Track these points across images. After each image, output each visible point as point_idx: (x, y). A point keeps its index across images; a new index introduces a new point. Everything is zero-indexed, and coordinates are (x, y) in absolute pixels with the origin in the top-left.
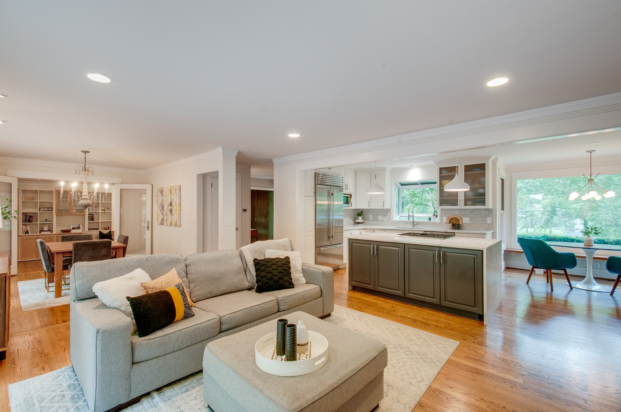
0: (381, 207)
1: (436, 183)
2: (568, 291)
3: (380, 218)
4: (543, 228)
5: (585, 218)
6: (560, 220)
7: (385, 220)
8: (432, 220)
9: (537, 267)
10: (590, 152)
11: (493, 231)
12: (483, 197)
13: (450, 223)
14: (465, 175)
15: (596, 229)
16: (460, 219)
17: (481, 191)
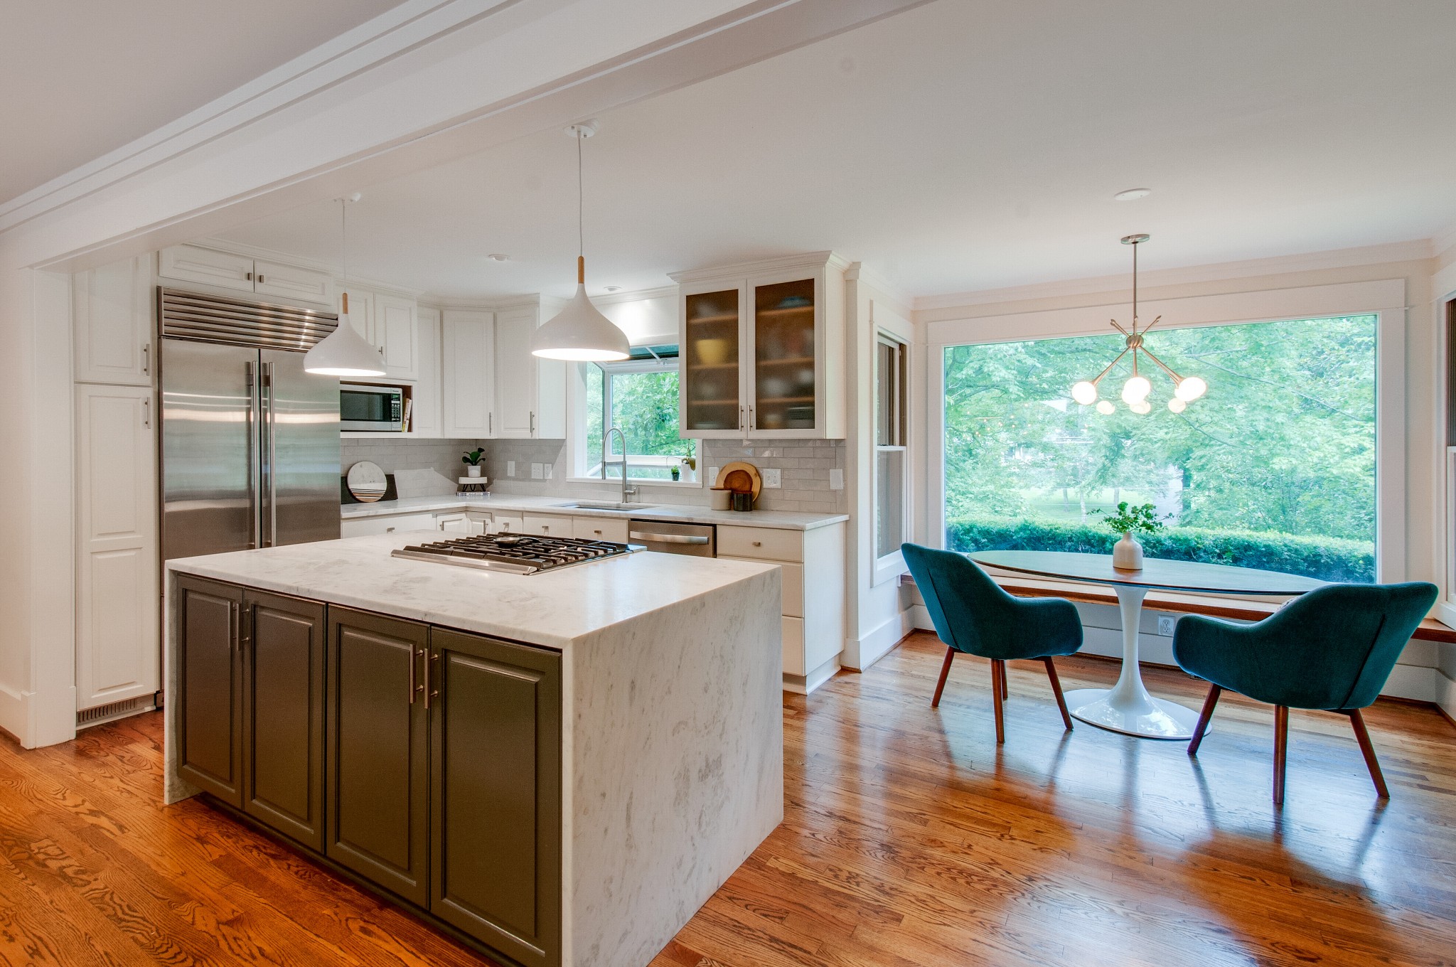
0: (524, 434)
1: (677, 356)
2: (1059, 738)
3: (536, 470)
4: (1093, 488)
5: (1185, 464)
6: (1138, 468)
7: (550, 477)
8: (681, 479)
9: (960, 651)
10: (1134, 240)
11: (845, 517)
12: (809, 399)
13: (728, 487)
14: (758, 320)
15: (1150, 511)
16: (755, 474)
17: (804, 376)
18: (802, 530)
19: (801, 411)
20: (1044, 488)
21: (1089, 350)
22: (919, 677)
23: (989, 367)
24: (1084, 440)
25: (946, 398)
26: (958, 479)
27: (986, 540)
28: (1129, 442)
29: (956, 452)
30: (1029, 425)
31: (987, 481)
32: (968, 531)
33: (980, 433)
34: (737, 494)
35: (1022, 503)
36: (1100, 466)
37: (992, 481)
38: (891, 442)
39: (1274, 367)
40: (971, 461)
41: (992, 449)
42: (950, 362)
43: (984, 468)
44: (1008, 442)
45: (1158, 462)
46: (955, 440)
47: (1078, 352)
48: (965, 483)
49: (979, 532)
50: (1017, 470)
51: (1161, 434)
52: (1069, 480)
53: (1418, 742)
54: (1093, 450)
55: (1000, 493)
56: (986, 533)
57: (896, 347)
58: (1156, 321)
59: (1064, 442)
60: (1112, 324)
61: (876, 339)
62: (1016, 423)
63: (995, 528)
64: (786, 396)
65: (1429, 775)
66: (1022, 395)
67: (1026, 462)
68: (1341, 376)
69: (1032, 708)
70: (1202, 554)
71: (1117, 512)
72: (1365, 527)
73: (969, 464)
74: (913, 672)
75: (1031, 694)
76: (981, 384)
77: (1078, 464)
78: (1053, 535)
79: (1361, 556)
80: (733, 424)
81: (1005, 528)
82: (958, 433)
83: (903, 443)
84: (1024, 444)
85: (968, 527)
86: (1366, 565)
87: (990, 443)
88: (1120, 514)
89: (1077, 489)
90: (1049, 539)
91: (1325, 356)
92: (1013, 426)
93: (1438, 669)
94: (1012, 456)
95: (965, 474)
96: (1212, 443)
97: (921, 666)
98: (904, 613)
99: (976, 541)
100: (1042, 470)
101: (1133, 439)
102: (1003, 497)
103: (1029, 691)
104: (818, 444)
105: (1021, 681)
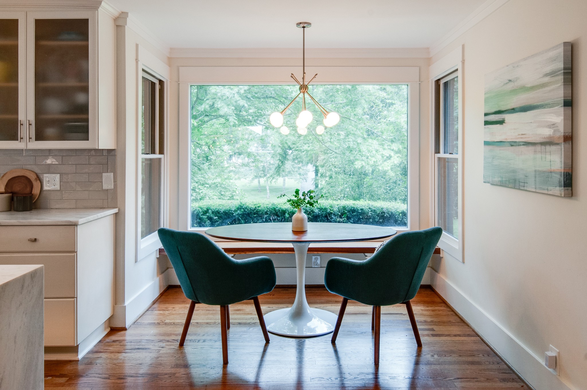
4: (273, 178)
9: (199, 303)
10: (304, 25)
11: (115, 211)
12: (83, 116)
13: (9, 191)
14: (38, 48)
15: (312, 194)
16: (36, 179)
17: (80, 98)
18: (75, 225)
19: (76, 126)
20: (248, 179)
21: (273, 98)
22: (170, 324)
23: (218, 104)
24: (268, 150)
25: (192, 121)
26: (200, 175)
27: (217, 218)
28: (291, 151)
29: (199, 158)
30: (241, 141)
31: (217, 176)
32: (206, 212)
33: (213, 146)
34: (17, 197)
35: (236, 189)
36: (276, 165)
37: (219, 176)
38: (153, 152)
39: (355, 113)
40: (207, 164)
41: (220, 156)
42: (195, 99)
43: (215, 168)
44: (229, 151)
45: (304, 162)
46: (198, 150)
47: (267, 98)
48: (204, 178)
49: (213, 213)
50: (234, 169)
51: (306, 147)
52: (262, 174)
53: (427, 308)
54: (273, 156)
55: (224, 183)
56: (217, 213)
57: (157, 82)
58: (315, 77)
59: (259, 152)
60: (291, 77)
61: (141, 74)
62: (233, 139)
63: (222, 209)
64: (63, 113)
65: (435, 327)
66: (237, 123)
67: (239, 163)
68: (380, 119)
69: (245, 332)
70: (333, 216)
71: (294, 195)
72: (389, 194)
73: (206, 166)
74: (167, 321)
75: (244, 321)
76: (213, 114)
77: (265, 164)
78: (257, 211)
79: (401, 211)
80: (14, 136)
81: (229, 209)
82: (199, 146)
83: (161, 152)
84: (238, 153)
85: (205, 209)
86: (402, 216)
87: (218, 152)
88: (296, 196)
89: (265, 179)
90: (254, 214)
91: (374, 109)
92: (232, 142)
93: (431, 267)
94: (230, 160)
95: (204, 172)
96: (328, 152)
97: (173, 314)
98: (161, 276)
99: (210, 219)
100: (247, 168)
101: (293, 150)
102: (226, 185)
103: (243, 319)
104: (93, 153)
105: (238, 312)
